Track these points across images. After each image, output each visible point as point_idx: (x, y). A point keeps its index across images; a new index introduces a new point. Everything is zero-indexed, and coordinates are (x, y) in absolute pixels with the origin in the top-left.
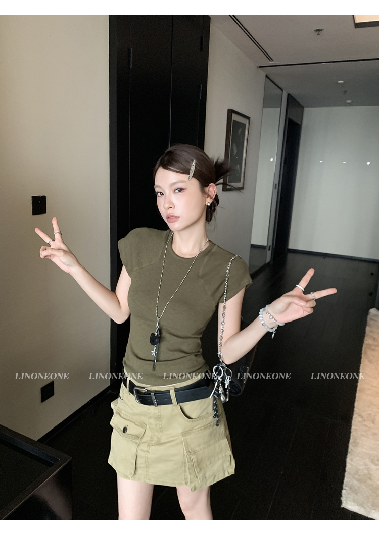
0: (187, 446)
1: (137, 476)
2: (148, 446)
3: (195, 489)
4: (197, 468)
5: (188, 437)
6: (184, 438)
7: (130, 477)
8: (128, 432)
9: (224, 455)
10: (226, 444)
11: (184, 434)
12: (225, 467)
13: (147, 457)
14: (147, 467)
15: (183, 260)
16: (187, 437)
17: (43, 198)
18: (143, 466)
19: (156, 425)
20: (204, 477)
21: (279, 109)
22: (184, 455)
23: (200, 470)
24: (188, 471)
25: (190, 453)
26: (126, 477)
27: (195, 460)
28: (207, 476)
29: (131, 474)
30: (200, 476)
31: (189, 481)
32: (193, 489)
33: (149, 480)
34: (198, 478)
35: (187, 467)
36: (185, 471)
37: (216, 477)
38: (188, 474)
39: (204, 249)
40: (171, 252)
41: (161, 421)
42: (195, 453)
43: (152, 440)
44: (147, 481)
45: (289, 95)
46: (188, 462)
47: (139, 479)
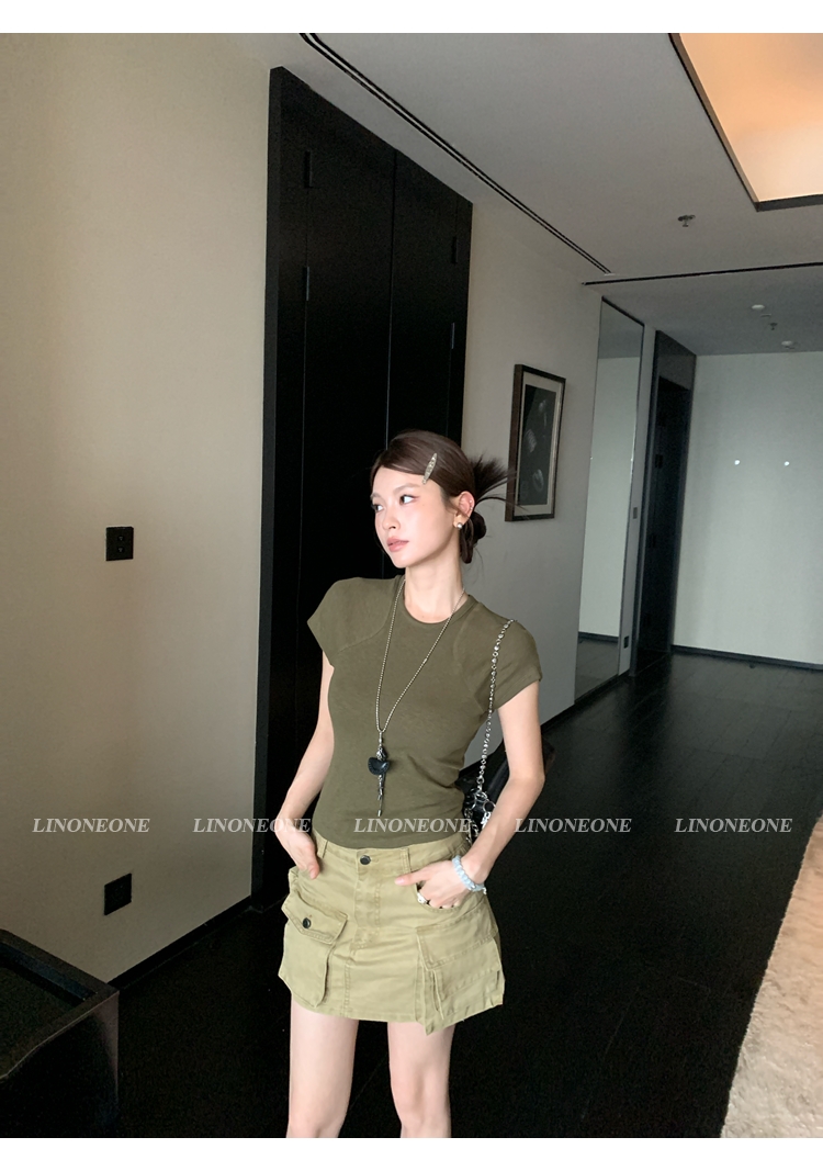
0: (426, 951)
1: (327, 1004)
2: (351, 949)
3: (433, 1029)
4: (441, 993)
5: (429, 937)
6: (421, 937)
7: (315, 1003)
8: (313, 925)
9: (488, 970)
10: (494, 950)
11: (421, 931)
12: (488, 990)
13: (349, 969)
14: (348, 987)
15: (425, 627)
16: (427, 937)
17: (130, 531)
18: (340, 984)
19: (369, 914)
20: (451, 1008)
21: (639, 359)
22: (419, 968)
23: (446, 997)
24: (423, 997)
25: (431, 964)
26: (307, 1003)
27: (438, 978)
28: (456, 1007)
29: (317, 999)
30: (444, 1007)
31: (424, 1014)
32: (430, 1030)
33: (351, 1011)
34: (440, 1009)
35: (423, 988)
36: (418, 996)
37: (470, 1009)
38: (422, 1001)
39: (459, 607)
40: (404, 613)
41: (379, 907)
42: (439, 965)
43: (360, 940)
44: (347, 1014)
45: (658, 333)
46: (425, 980)
47: (332, 1009)
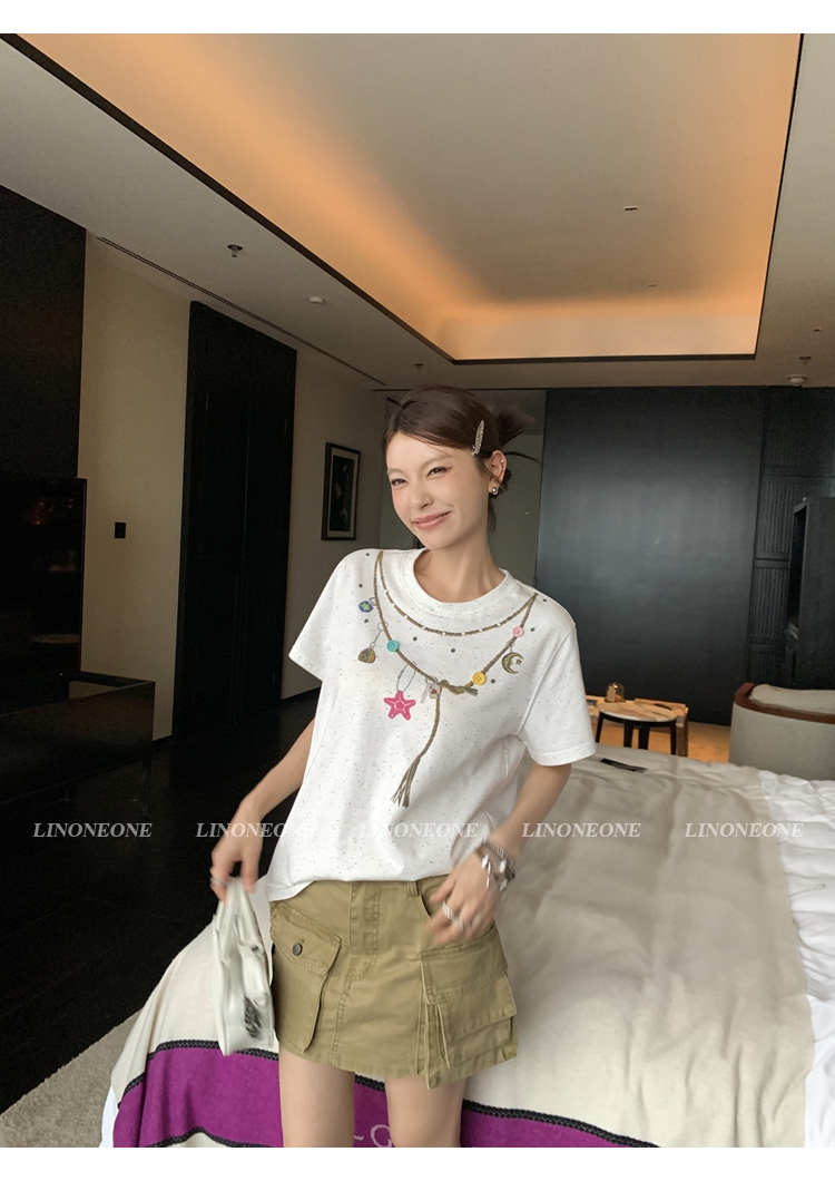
0: (430, 982)
1: (314, 1051)
3: (438, 1082)
4: (448, 1034)
5: (435, 963)
6: (426, 964)
7: (302, 1048)
11: (426, 955)
13: (343, 1006)
14: (339, 1029)
16: (432, 962)
18: (330, 1026)
19: (365, 935)
20: (458, 1055)
22: (423, 1005)
23: (453, 1039)
24: (426, 1041)
27: (444, 1015)
28: (463, 1053)
29: (305, 1045)
30: (451, 1052)
31: (427, 1064)
32: (434, 1082)
34: (446, 1056)
35: (426, 1030)
36: (420, 1042)
38: (426, 1048)
41: (377, 926)
44: (334, 1062)
46: (429, 1020)
47: (320, 1055)
